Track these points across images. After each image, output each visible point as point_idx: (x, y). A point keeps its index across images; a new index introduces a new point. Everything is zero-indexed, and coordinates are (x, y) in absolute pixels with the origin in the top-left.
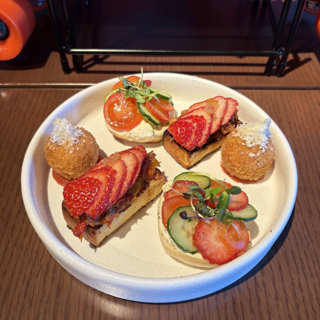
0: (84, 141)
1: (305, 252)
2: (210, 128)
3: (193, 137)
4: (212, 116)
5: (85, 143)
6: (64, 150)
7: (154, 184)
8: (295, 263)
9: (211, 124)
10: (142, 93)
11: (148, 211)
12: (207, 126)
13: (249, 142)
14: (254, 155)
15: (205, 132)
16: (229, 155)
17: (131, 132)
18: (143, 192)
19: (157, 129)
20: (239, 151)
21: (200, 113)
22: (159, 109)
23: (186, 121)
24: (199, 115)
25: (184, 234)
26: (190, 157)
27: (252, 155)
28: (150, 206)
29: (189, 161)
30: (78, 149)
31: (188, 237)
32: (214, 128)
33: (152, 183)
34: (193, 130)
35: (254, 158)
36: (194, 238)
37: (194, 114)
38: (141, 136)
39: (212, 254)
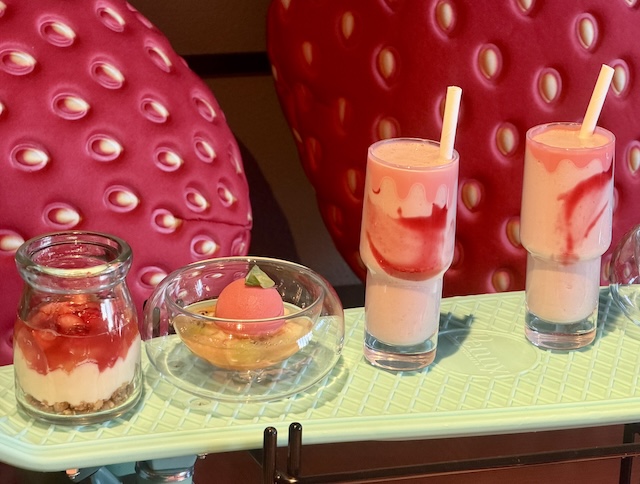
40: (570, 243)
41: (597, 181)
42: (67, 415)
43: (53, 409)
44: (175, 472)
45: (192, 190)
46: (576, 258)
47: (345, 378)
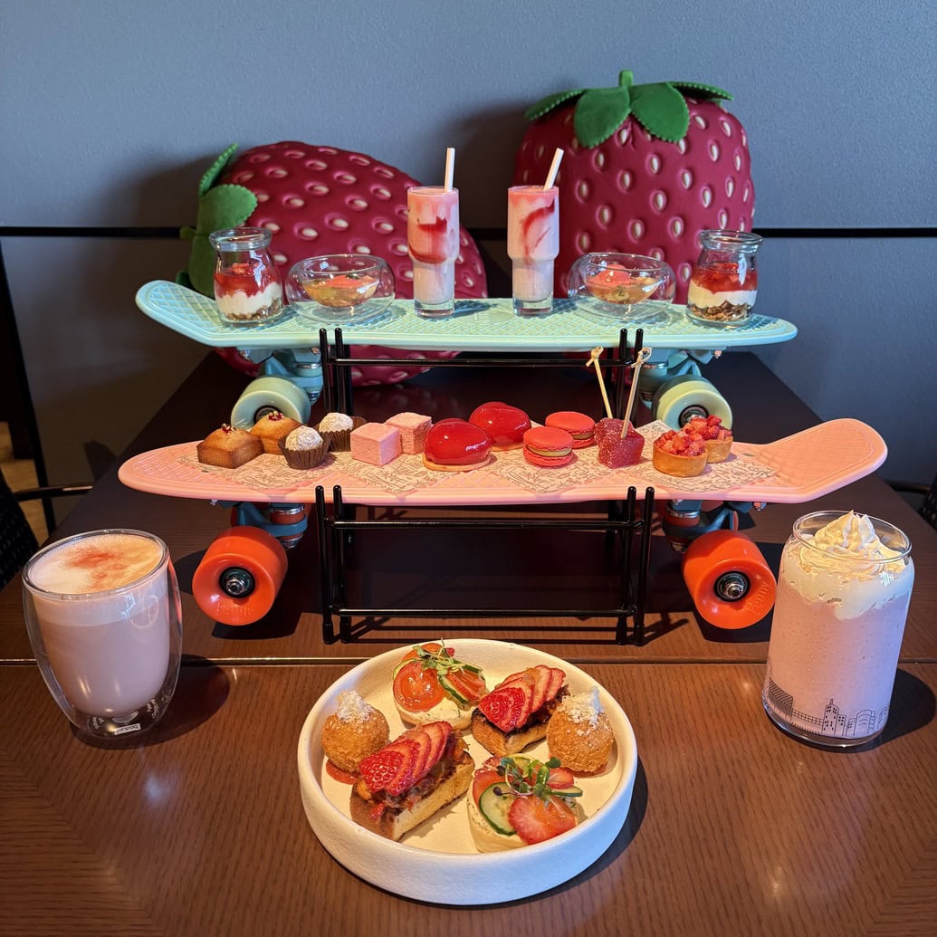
0: (375, 718)
1: (654, 856)
2: (531, 704)
3: (509, 714)
4: (532, 688)
5: (376, 721)
6: (352, 729)
7: (462, 769)
8: (641, 865)
9: (532, 699)
10: (444, 662)
11: (454, 809)
12: (527, 701)
13: (576, 716)
14: (582, 732)
15: (525, 708)
16: (554, 736)
17: (428, 713)
18: (448, 778)
19: (464, 709)
20: (565, 730)
21: (517, 685)
22: (465, 683)
23: (501, 694)
24: (517, 688)
25: (498, 811)
26: (506, 741)
27: (580, 733)
28: (457, 804)
29: (506, 748)
30: (368, 727)
31: (503, 815)
32: (536, 704)
33: (459, 769)
34: (510, 706)
35: (584, 738)
36: (510, 815)
37: (511, 686)
39: (530, 833)
40: (527, 250)
41: (542, 212)
46: (532, 260)
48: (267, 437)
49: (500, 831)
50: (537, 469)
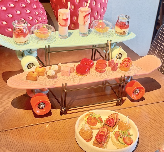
12: (114, 120)
13: (125, 122)
19: (102, 124)
20: (123, 124)
24: (112, 118)
25: (122, 141)
27: (126, 124)
34: (112, 122)
38: (99, 126)
40: (84, 23)
41: (88, 15)
42: (20, 43)
43: (18, 43)
44: (34, 51)
45: (39, 17)
46: (85, 25)
47: (56, 39)
48: (40, 72)
49: (123, 144)
50: (100, 73)
